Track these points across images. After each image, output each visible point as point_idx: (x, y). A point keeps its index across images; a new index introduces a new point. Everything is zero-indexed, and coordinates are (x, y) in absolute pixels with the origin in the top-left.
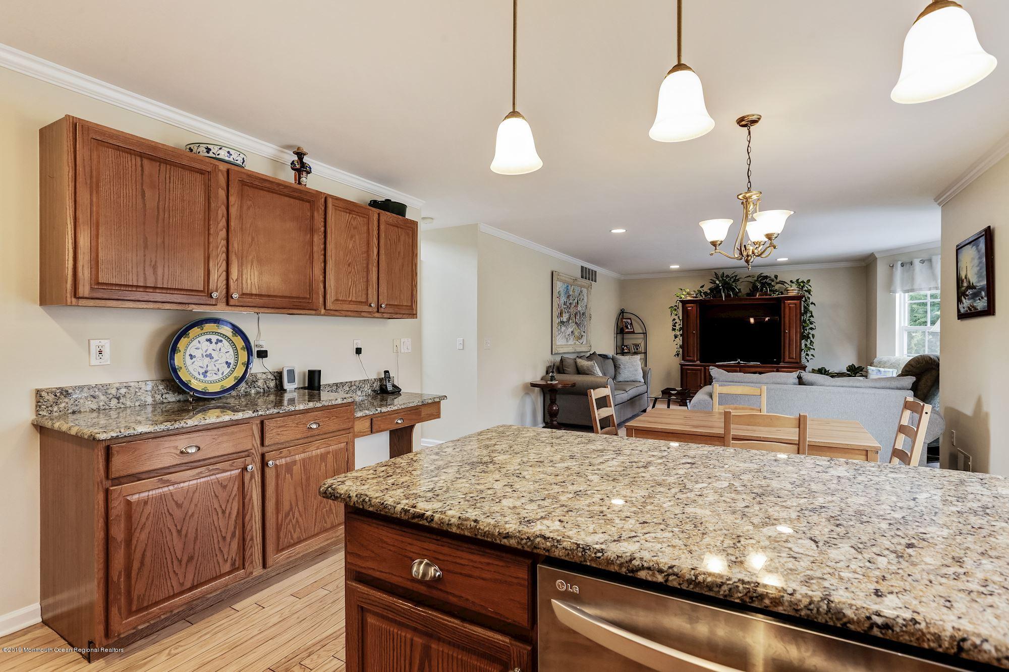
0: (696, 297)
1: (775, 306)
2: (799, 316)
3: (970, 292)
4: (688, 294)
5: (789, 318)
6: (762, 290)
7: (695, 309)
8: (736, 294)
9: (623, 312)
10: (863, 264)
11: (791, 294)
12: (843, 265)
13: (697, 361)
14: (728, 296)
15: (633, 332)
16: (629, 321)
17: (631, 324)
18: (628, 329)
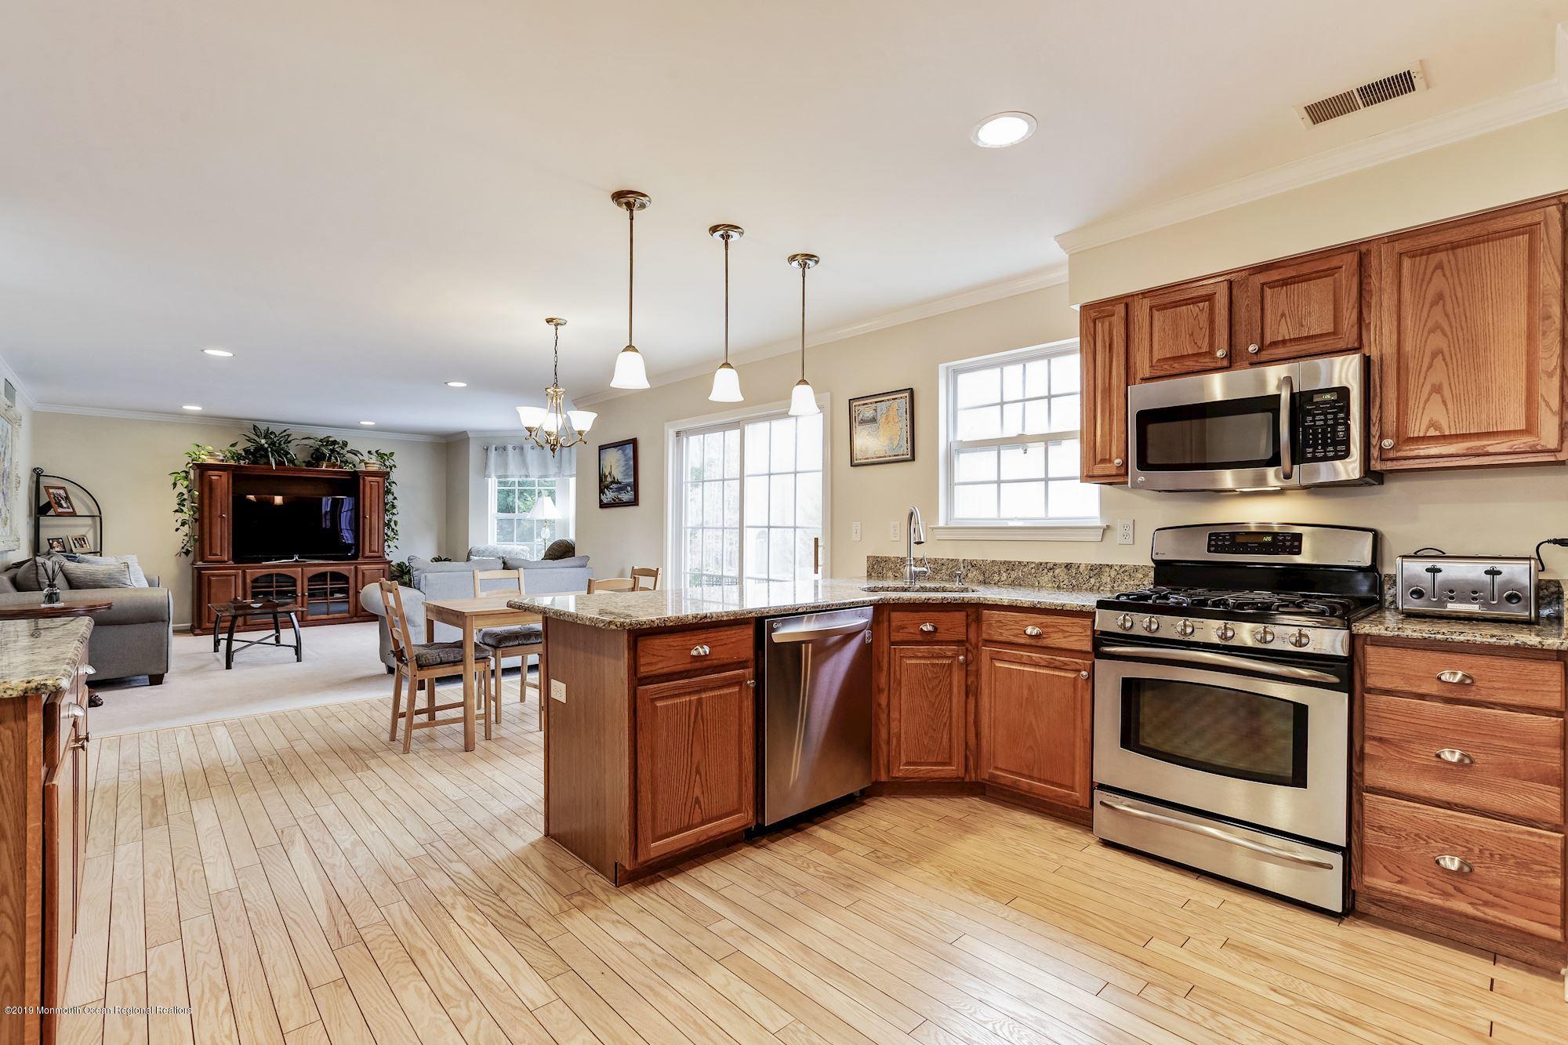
0: (223, 461)
1: (351, 484)
2: (381, 496)
3: (614, 486)
4: (211, 454)
5: (371, 500)
6: (330, 458)
7: (224, 479)
8: (291, 461)
9: (39, 475)
10: (444, 441)
11: (371, 469)
12: (422, 438)
13: (229, 560)
14: (279, 464)
15: (73, 514)
16: (62, 492)
17: (67, 498)
18: (61, 506)
